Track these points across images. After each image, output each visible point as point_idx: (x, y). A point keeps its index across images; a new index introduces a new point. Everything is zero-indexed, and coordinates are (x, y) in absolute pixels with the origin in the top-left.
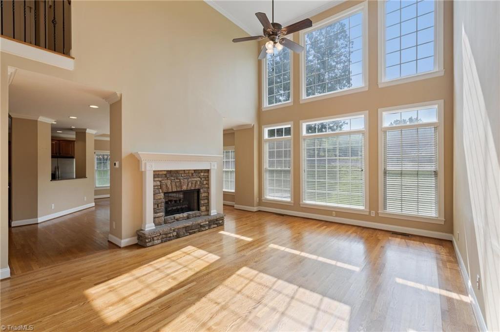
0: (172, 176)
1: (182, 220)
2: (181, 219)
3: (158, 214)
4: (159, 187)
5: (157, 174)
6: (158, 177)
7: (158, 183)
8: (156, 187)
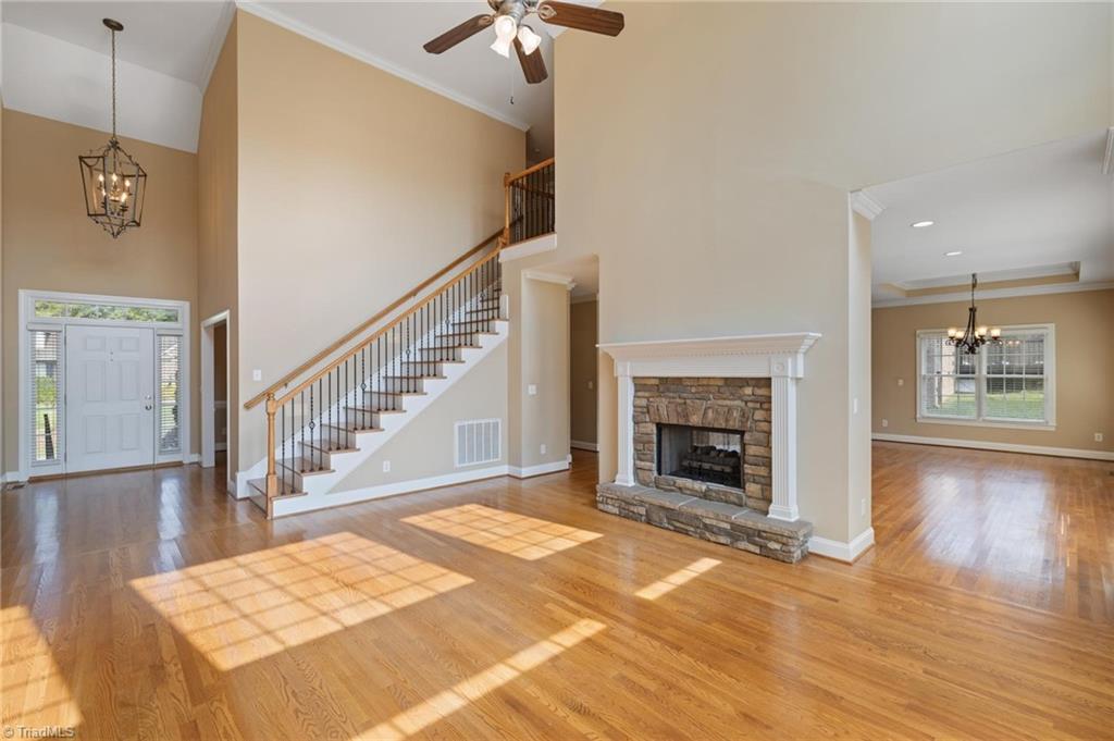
0: (669, 390)
1: (690, 495)
2: (688, 492)
3: (643, 463)
4: (645, 410)
5: (640, 384)
6: (645, 391)
7: (644, 402)
8: (639, 410)
